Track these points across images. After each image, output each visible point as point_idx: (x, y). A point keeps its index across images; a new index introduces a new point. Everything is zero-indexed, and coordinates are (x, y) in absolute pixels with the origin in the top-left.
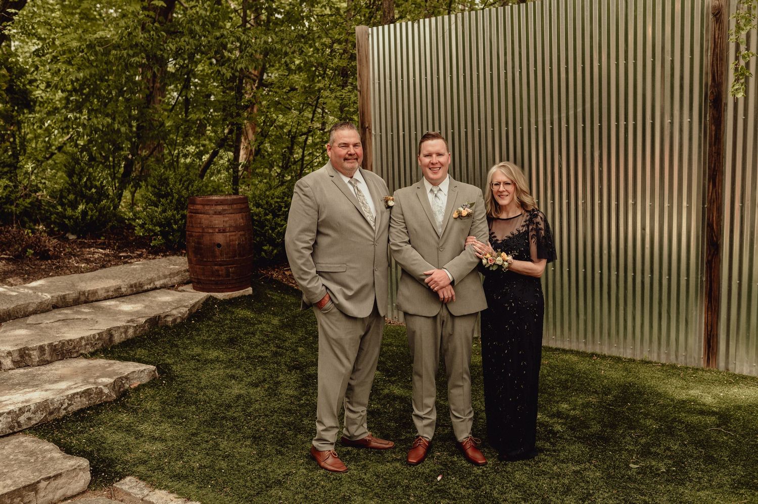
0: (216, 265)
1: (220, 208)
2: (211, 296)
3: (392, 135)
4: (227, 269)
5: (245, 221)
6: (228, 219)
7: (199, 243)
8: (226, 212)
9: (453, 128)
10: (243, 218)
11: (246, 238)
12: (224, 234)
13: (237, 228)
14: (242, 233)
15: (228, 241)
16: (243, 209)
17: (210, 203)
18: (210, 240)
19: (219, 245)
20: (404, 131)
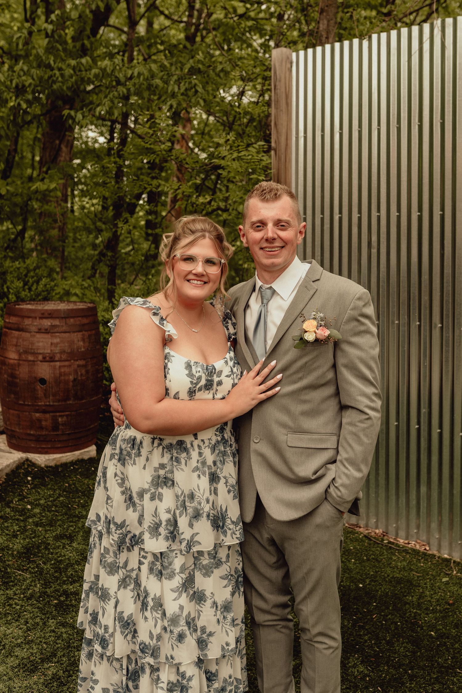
0: (37, 411)
1: (47, 323)
2: (27, 460)
3: (322, 219)
4: (55, 420)
5: (87, 344)
6: (58, 340)
7: (13, 376)
8: (55, 330)
9: (420, 209)
10: (83, 340)
11: (87, 372)
12: (52, 364)
13: (73, 355)
14: (81, 362)
15: (58, 375)
16: (84, 325)
17: (33, 315)
18: (30, 372)
19: (43, 381)
20: (341, 212)
